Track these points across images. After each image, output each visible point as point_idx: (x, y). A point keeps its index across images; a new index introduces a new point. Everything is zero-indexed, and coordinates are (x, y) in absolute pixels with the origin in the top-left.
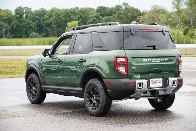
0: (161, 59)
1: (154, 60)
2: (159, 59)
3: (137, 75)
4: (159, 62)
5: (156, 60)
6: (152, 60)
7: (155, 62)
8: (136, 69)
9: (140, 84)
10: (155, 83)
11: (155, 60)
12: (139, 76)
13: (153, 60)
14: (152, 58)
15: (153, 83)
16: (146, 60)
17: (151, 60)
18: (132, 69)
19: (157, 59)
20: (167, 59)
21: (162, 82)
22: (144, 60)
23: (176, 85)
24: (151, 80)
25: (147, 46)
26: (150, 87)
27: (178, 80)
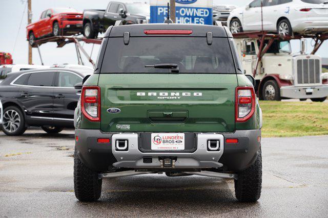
0: (184, 94)
1: (164, 94)
2: (178, 94)
3: (124, 124)
4: (177, 99)
5: (169, 95)
6: (158, 94)
8: (118, 111)
9: (122, 143)
10: (165, 142)
11: (166, 94)
12: (128, 127)
13: (161, 94)
15: (158, 141)
16: (144, 94)
17: (155, 94)
18: (109, 111)
19: (172, 94)
20: (200, 94)
21: (183, 140)
22: (138, 94)
23: (218, 150)
24: (153, 135)
25: (155, 67)
26: (152, 149)
27: (225, 139)
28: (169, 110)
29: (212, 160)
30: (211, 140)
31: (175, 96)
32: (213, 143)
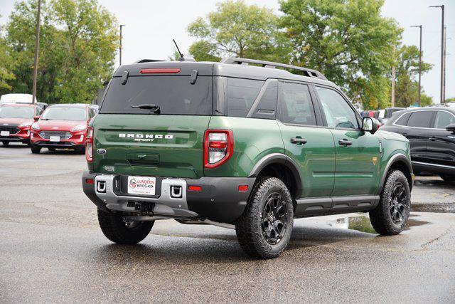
0: (157, 136)
1: (140, 136)
2: (151, 136)
4: (150, 142)
5: (144, 138)
6: (135, 136)
7: (142, 142)
8: (104, 152)
9: (102, 184)
10: (139, 186)
11: (142, 136)
12: (113, 169)
13: (138, 136)
14: (135, 133)
15: (134, 185)
16: (124, 135)
17: (133, 136)
18: (98, 152)
19: (147, 136)
20: (171, 137)
21: (154, 185)
22: (120, 135)
23: (181, 197)
24: (130, 178)
25: (141, 108)
26: (129, 192)
27: (188, 186)
28: (143, 153)
29: (179, 207)
30: (175, 186)
31: (149, 138)
32: (177, 189)
